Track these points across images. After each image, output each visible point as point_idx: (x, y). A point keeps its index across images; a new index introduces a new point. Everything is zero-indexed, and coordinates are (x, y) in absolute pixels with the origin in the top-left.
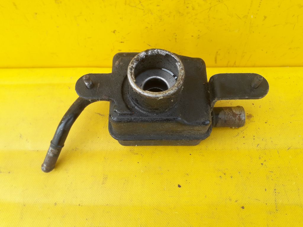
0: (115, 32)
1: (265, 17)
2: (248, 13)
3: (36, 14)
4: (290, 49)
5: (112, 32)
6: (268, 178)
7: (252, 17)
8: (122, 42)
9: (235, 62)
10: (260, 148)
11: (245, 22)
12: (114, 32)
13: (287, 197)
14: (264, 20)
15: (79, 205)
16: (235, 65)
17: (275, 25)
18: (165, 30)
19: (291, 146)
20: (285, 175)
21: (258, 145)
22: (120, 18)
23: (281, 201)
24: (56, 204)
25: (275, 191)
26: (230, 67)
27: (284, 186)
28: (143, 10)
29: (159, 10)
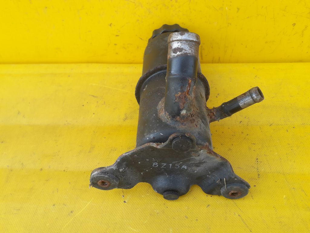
0: (112, 25)
1: (238, 9)
2: (223, 5)
3: (46, 8)
4: (266, 42)
5: (109, 25)
6: (251, 149)
7: (227, 9)
8: (117, 36)
9: (220, 58)
10: (243, 124)
11: (222, 14)
12: (110, 25)
13: (269, 165)
14: (238, 12)
15: (64, 171)
16: (220, 61)
17: (248, 17)
18: (153, 23)
19: (273, 123)
20: (267, 147)
21: (241, 122)
22: (116, 11)
23: (263, 169)
24: (41, 169)
25: (257, 160)
26: (215, 63)
27: (266, 156)
28: (134, 3)
29: (147, 3)
